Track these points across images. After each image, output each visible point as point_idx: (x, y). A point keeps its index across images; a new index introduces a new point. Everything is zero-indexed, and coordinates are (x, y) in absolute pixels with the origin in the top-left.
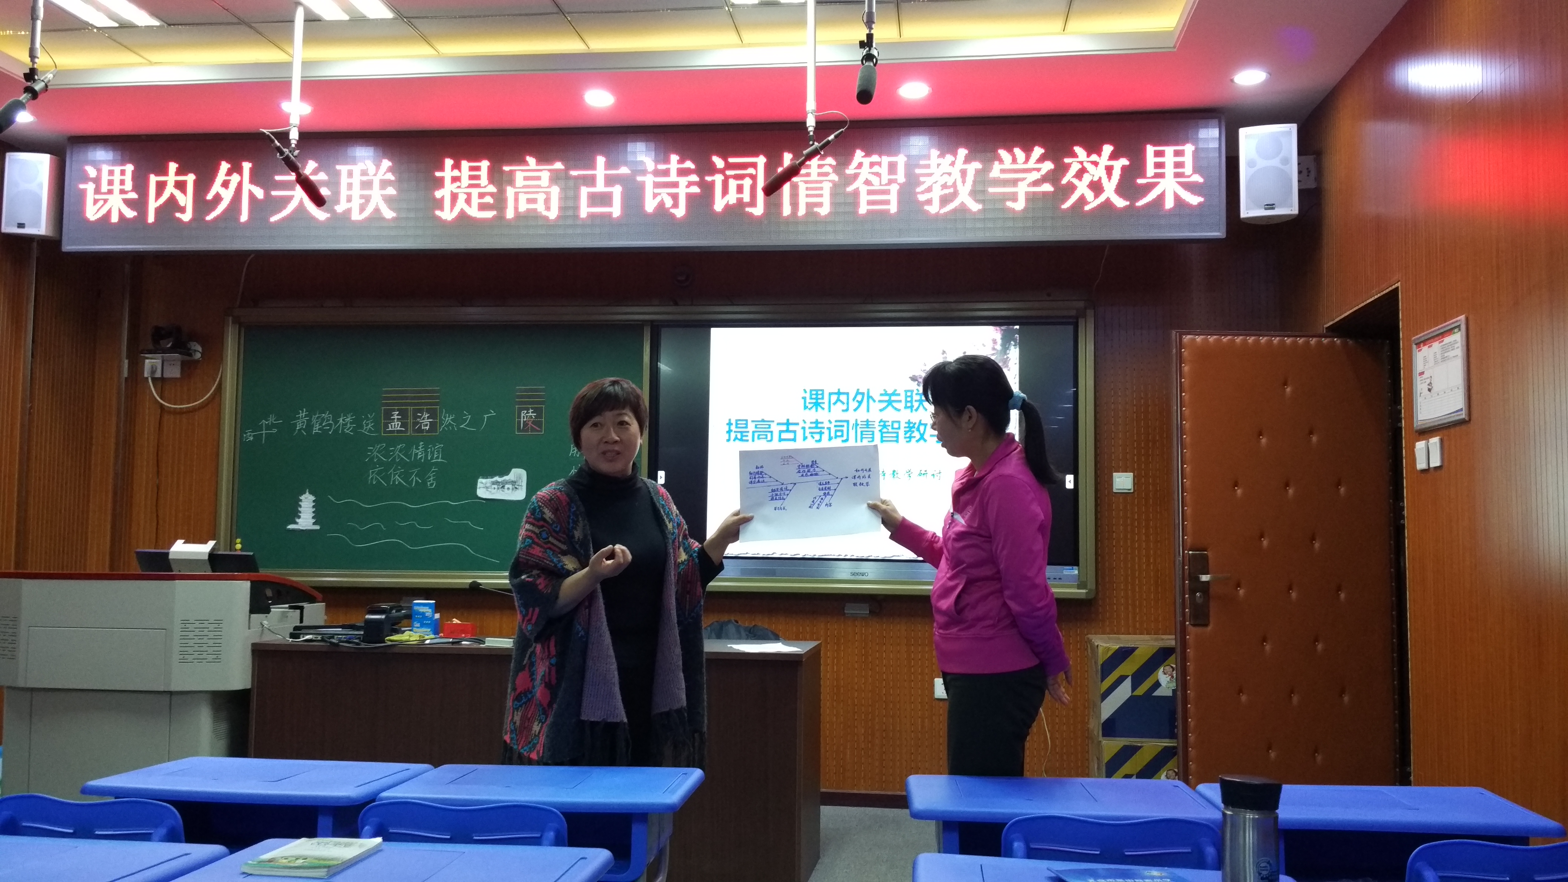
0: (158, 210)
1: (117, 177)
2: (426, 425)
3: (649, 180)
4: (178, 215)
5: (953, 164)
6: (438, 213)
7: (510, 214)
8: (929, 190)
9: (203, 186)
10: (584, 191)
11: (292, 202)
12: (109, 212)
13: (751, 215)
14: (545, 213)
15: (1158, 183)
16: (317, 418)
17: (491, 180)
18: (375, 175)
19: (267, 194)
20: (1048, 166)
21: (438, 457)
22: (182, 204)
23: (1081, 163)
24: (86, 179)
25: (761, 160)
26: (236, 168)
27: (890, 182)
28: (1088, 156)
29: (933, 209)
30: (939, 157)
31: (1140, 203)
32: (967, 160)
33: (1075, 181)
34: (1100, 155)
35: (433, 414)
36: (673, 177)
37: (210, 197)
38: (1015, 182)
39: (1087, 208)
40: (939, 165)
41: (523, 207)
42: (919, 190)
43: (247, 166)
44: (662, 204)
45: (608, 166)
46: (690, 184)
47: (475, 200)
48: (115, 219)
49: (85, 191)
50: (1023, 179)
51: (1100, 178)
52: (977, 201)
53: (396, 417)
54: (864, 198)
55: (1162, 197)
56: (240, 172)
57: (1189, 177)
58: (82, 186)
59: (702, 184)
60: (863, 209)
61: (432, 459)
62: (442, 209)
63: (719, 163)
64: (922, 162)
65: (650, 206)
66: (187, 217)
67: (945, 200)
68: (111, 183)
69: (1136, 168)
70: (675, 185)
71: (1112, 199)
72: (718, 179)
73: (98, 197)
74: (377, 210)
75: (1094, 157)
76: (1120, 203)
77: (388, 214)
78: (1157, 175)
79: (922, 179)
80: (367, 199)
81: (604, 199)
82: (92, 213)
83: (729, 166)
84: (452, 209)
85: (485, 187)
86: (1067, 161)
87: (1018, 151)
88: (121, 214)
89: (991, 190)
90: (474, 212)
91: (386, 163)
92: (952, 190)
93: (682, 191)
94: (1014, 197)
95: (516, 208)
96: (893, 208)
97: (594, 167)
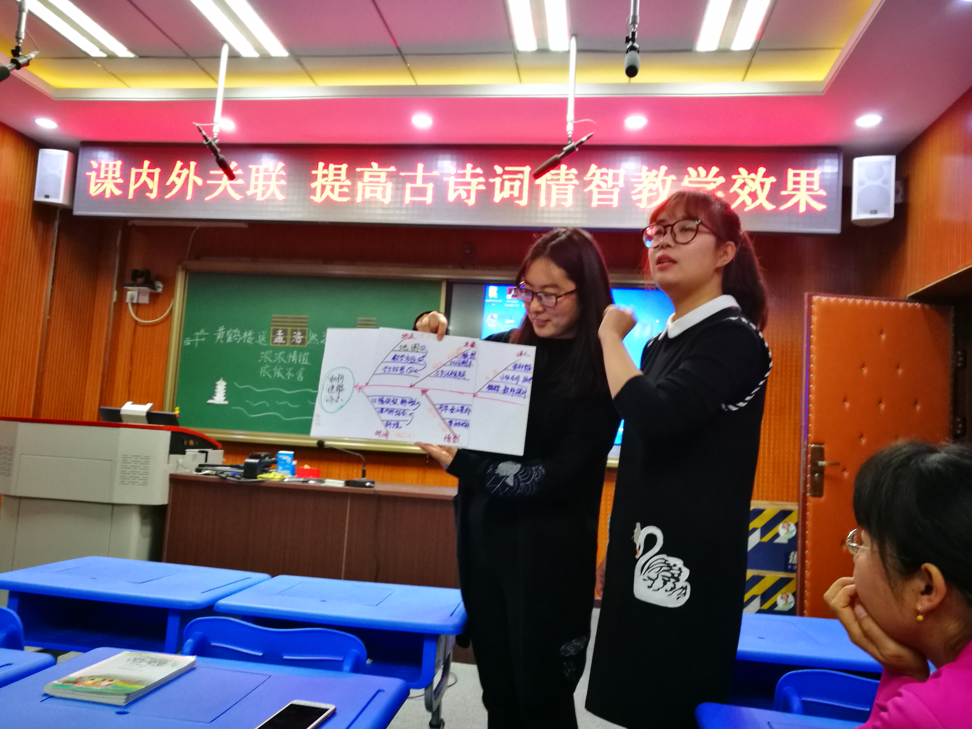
0: (135, 191)
1: (111, 168)
2: (299, 340)
3: (452, 180)
4: (148, 194)
5: (657, 176)
6: (312, 197)
7: (359, 199)
8: (640, 192)
10: (409, 186)
11: (220, 188)
12: (104, 191)
13: (518, 205)
14: (382, 200)
15: (795, 195)
17: (348, 177)
18: (273, 172)
19: (204, 182)
20: (721, 180)
21: (305, 361)
22: (151, 187)
23: (744, 179)
24: (91, 169)
25: (527, 170)
26: (186, 166)
27: (614, 186)
28: (749, 174)
29: (641, 205)
30: (648, 171)
31: (783, 208)
32: (667, 174)
33: (740, 191)
34: (756, 174)
35: (303, 333)
36: (468, 179)
37: (168, 183)
39: (747, 209)
40: (647, 176)
41: (368, 195)
42: (633, 192)
43: (193, 164)
44: (459, 196)
45: (425, 170)
46: (479, 183)
47: (337, 190)
48: (108, 195)
49: (90, 176)
51: (756, 191)
53: (280, 334)
54: (596, 196)
55: (797, 204)
56: (188, 168)
57: (817, 191)
58: (88, 174)
59: (486, 183)
60: (595, 204)
61: (301, 362)
62: (315, 195)
64: (636, 174)
65: (452, 197)
66: (153, 196)
67: (650, 201)
68: (107, 172)
69: (780, 184)
70: (469, 184)
71: (763, 205)
73: (98, 181)
74: (273, 194)
75: (753, 176)
76: (768, 207)
77: (280, 197)
78: (795, 190)
79: (635, 185)
80: (267, 187)
81: (421, 192)
82: (94, 191)
83: (505, 172)
84: (321, 195)
85: (344, 181)
86: (734, 177)
87: (701, 170)
88: (112, 193)
90: (335, 197)
91: (281, 164)
92: (655, 194)
93: (473, 188)
95: (363, 196)
96: (615, 204)
97: (415, 170)
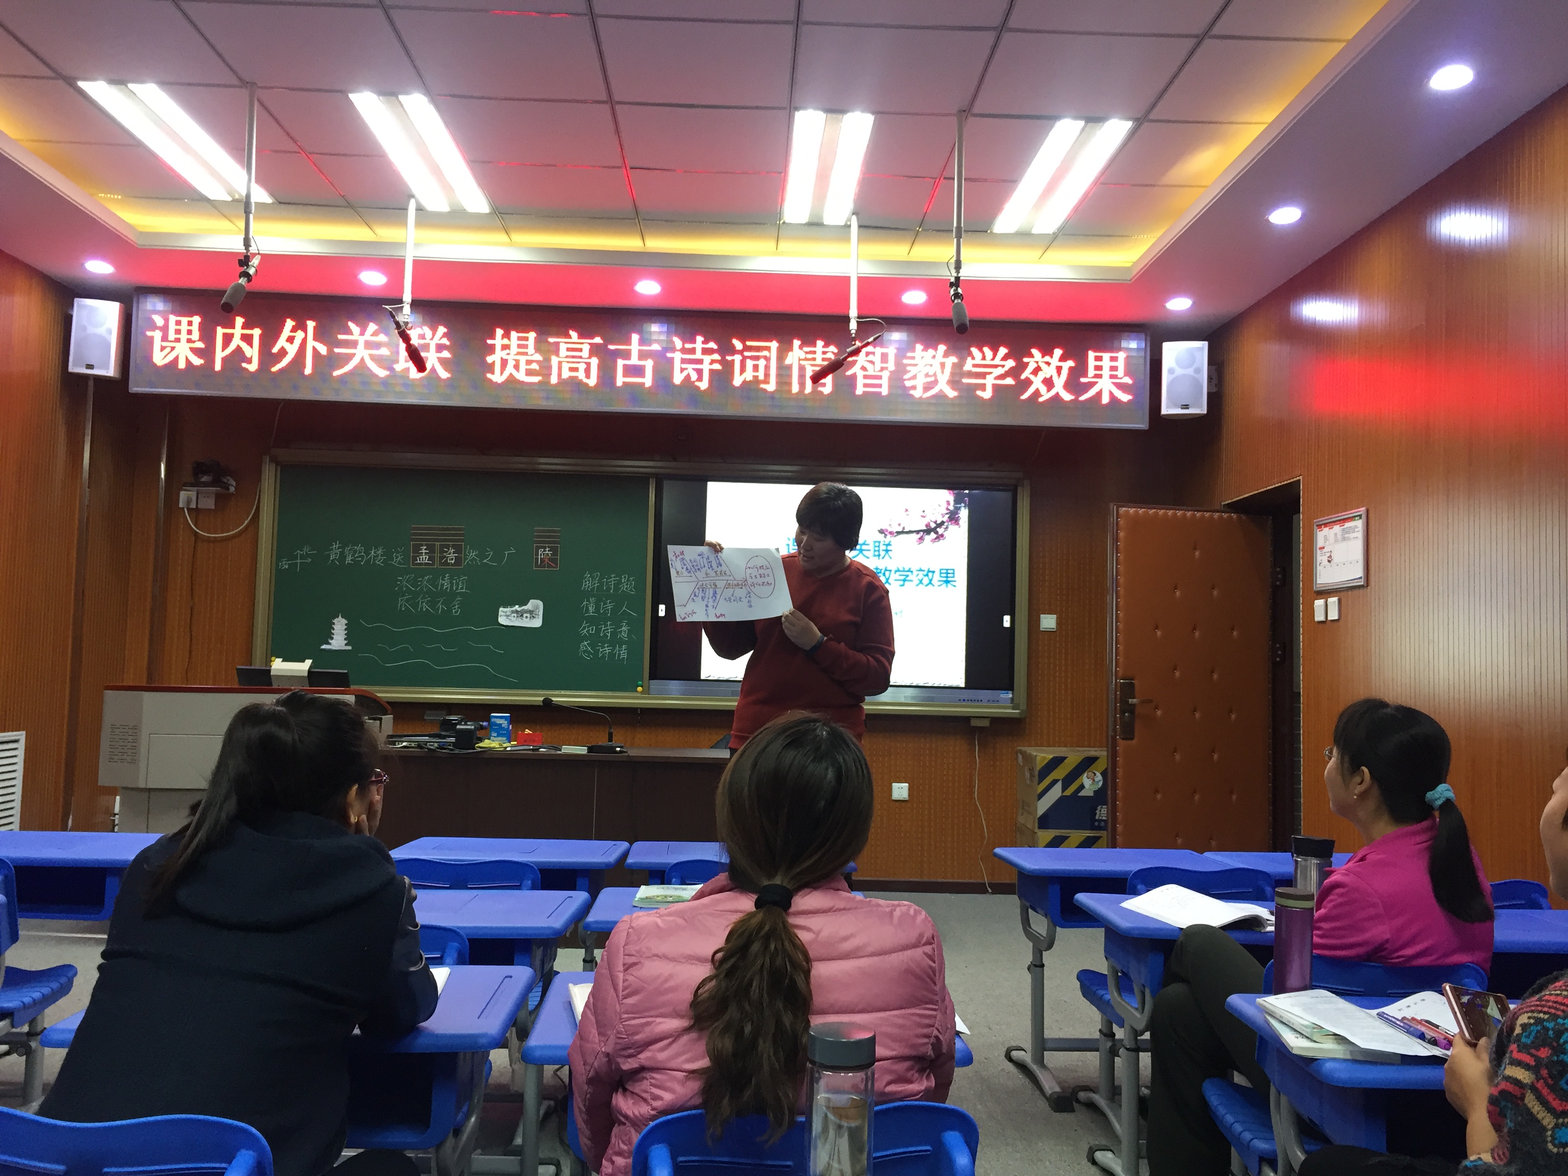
0: (224, 360)
1: (184, 327)
2: (452, 559)
3: (677, 356)
4: (244, 365)
5: (934, 357)
6: (489, 376)
7: (554, 380)
8: (914, 377)
9: (268, 340)
10: (620, 363)
11: (354, 359)
12: (176, 359)
13: (765, 390)
14: (585, 380)
15: (1096, 383)
16: (350, 550)
17: (537, 350)
18: (432, 339)
19: (330, 351)
20: (1010, 363)
21: (462, 588)
22: (248, 355)
23: (1037, 362)
24: (154, 327)
25: (774, 345)
26: (301, 326)
27: (882, 369)
28: (1043, 357)
29: (917, 393)
30: (923, 350)
31: (1082, 398)
32: (946, 355)
33: (1032, 377)
34: (1052, 357)
35: (458, 550)
36: (698, 355)
37: (275, 350)
38: (983, 376)
39: (1041, 400)
40: (922, 357)
41: (566, 374)
42: (905, 377)
43: (311, 325)
44: (688, 377)
45: (641, 343)
46: (713, 362)
47: (523, 367)
48: (182, 365)
49: (152, 338)
50: (990, 373)
51: (1051, 377)
52: (954, 389)
53: (424, 551)
54: (860, 382)
55: (1099, 394)
56: (305, 330)
57: (1121, 378)
58: (149, 333)
59: (723, 362)
60: (860, 390)
61: (457, 589)
62: (493, 373)
63: (738, 344)
64: (909, 354)
65: (678, 378)
67: (927, 387)
68: (178, 332)
69: (1080, 370)
70: (700, 362)
71: (1061, 394)
72: (737, 358)
73: (164, 344)
74: (433, 370)
75: (1047, 358)
76: (1067, 397)
77: (444, 374)
78: (1096, 376)
79: (908, 368)
81: (638, 371)
82: (159, 359)
83: (747, 348)
84: (502, 373)
85: (532, 355)
86: (1025, 360)
87: (986, 350)
88: (188, 361)
89: (965, 381)
90: (521, 376)
91: (442, 330)
92: (932, 379)
93: (706, 367)
94: (983, 387)
95: (560, 375)
96: (884, 391)
97: (628, 342)
